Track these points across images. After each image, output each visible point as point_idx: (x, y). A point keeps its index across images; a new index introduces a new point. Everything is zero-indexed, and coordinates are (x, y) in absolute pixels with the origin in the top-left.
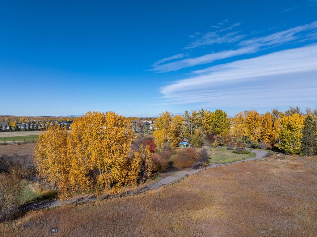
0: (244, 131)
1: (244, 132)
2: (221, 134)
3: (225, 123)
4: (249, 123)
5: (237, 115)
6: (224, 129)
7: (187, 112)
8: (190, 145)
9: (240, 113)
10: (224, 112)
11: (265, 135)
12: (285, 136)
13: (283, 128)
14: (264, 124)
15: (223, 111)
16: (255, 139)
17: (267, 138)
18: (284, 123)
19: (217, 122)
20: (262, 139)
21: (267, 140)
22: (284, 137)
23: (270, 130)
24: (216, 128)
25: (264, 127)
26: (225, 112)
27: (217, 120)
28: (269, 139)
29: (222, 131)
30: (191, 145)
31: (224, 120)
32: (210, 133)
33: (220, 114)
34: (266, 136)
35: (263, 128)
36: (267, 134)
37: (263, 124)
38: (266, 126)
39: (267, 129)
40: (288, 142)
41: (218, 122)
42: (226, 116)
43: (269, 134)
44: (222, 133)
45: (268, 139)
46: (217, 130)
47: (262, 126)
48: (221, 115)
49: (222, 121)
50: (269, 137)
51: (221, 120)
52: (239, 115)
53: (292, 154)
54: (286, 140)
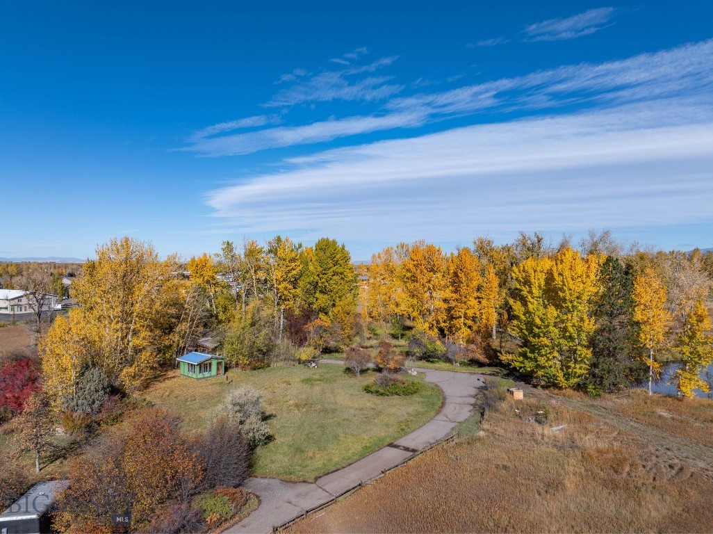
0: (398, 300)
1: (397, 305)
2: (330, 313)
3: (342, 278)
4: (414, 279)
5: (379, 257)
6: (340, 297)
7: (229, 247)
8: (214, 363)
9: (388, 252)
10: (340, 246)
11: (461, 317)
12: (539, 328)
13: (532, 300)
14: (456, 283)
15: (339, 244)
16: (430, 328)
17: (465, 324)
18: (533, 281)
19: (318, 275)
20: (450, 327)
21: (465, 332)
22: (536, 330)
23: (473, 302)
24: (317, 295)
25: (456, 292)
26: (343, 247)
27: (320, 269)
28: (470, 327)
29: (334, 305)
30: (219, 364)
31: (340, 270)
32: (297, 312)
33: (330, 253)
34: (462, 320)
35: (455, 296)
36: (466, 313)
37: (453, 284)
38: (464, 290)
39: (465, 297)
40: (547, 346)
41: (321, 276)
42: (346, 259)
43: (470, 313)
44: (336, 310)
45: (466, 328)
46: (319, 301)
47: (451, 288)
48: (332, 257)
49: (335, 274)
50: (469, 322)
51: (332, 270)
52: (383, 257)
53: (560, 388)
54: (545, 341)
